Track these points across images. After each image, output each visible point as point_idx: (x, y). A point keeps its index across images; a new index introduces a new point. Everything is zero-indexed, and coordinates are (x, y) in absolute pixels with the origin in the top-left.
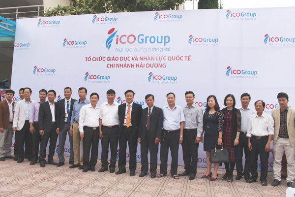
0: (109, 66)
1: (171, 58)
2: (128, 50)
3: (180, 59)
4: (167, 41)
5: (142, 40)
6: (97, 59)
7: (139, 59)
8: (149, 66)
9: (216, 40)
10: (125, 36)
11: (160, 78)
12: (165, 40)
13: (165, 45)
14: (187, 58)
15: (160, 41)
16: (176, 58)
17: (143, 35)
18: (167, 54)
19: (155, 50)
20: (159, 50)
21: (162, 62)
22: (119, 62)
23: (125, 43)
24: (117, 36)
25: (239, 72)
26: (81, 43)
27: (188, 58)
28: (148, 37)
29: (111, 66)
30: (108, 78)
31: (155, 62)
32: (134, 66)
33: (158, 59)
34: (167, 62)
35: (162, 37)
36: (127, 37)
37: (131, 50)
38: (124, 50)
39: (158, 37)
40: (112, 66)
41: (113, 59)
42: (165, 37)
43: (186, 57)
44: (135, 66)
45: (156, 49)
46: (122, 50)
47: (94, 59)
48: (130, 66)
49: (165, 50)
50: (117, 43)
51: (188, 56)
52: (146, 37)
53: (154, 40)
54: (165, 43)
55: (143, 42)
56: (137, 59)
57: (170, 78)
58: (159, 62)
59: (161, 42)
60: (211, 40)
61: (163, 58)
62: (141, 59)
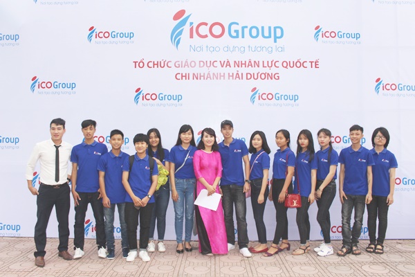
0: (179, 76)
1: (287, 65)
2: (212, 49)
3: (302, 65)
4: (279, 34)
5: (237, 31)
6: (157, 64)
7: (232, 64)
8: (250, 76)
9: (357, 36)
10: (206, 24)
11: (270, 97)
12: (276, 33)
13: (275, 41)
14: (314, 64)
15: (266, 34)
16: (295, 64)
17: (238, 24)
18: (280, 57)
19: (259, 49)
20: (267, 49)
21: (273, 70)
22: (197, 70)
23: (206, 36)
24: (191, 24)
25: (394, 87)
26: (122, 35)
27: (316, 64)
28: (247, 27)
29: (182, 76)
30: (179, 98)
31: (261, 70)
32: (224, 76)
33: (266, 65)
34: (281, 71)
35: (270, 28)
36: (209, 26)
37: (217, 49)
38: (205, 49)
39: (263, 28)
40: (186, 76)
41: (186, 65)
42: (275, 28)
43: (312, 62)
44: (227, 76)
45: (262, 48)
46: (202, 49)
47: (151, 65)
48: (218, 76)
49: (277, 50)
50: (191, 36)
51: (315, 61)
52: (243, 28)
53: (256, 32)
54: (276, 38)
55: (237, 37)
56: (228, 64)
57: (287, 97)
58: (267, 70)
59: (270, 37)
60: (349, 36)
61: (274, 64)
62: (237, 64)
